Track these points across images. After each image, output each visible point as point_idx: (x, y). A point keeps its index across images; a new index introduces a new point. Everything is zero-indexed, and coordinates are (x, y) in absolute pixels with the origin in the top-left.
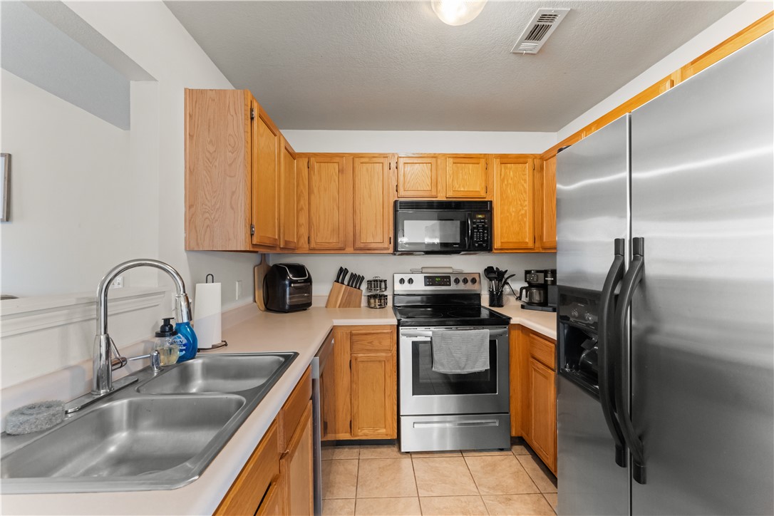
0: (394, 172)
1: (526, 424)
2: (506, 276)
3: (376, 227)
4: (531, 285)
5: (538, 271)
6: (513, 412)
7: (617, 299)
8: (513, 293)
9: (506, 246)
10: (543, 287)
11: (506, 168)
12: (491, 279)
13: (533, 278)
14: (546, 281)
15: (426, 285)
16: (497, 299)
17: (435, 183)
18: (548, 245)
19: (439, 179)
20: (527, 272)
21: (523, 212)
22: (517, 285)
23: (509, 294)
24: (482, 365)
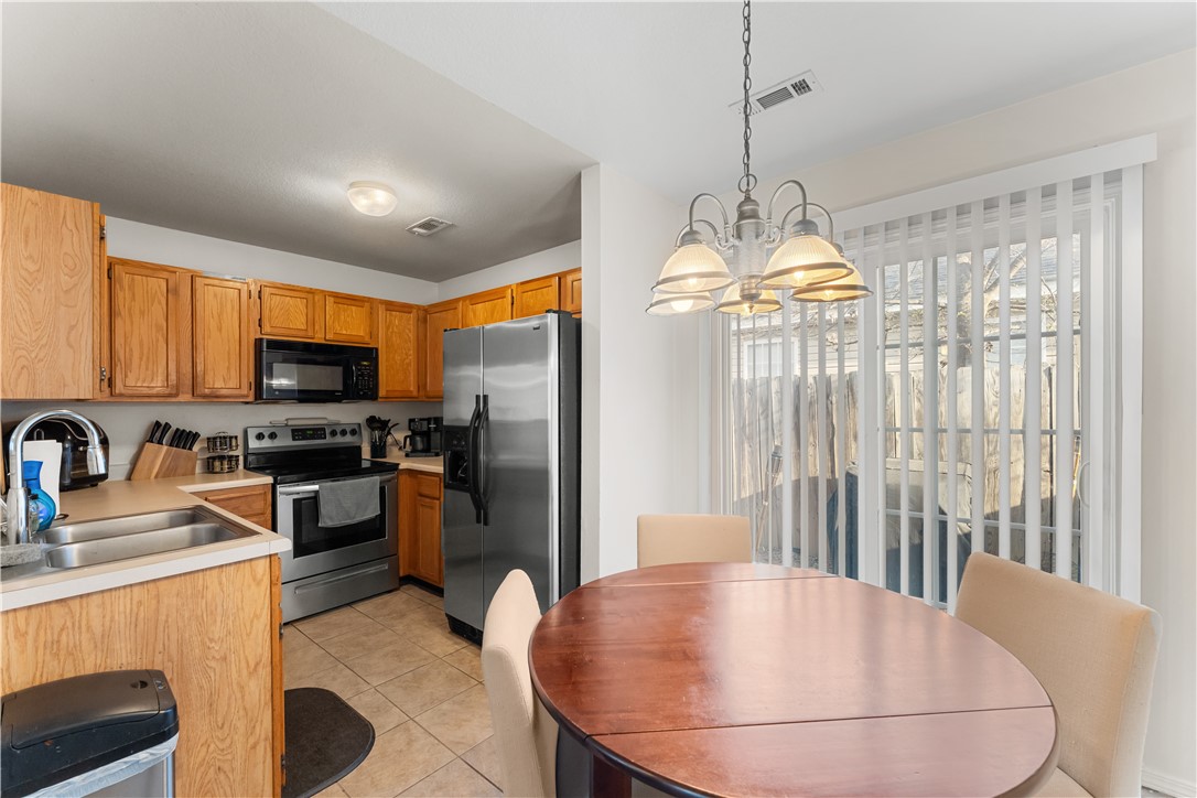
0: (255, 302)
1: (414, 563)
2: (390, 425)
3: (228, 368)
4: (414, 433)
5: (421, 420)
6: (401, 554)
7: (476, 430)
8: (396, 442)
9: (391, 395)
10: (426, 435)
11: (391, 315)
12: (373, 429)
13: (417, 426)
14: (429, 428)
15: (294, 439)
16: (379, 449)
17: (311, 322)
18: (431, 394)
19: (317, 318)
20: (411, 421)
21: (407, 361)
22: (400, 435)
23: (391, 445)
24: (372, 511)
